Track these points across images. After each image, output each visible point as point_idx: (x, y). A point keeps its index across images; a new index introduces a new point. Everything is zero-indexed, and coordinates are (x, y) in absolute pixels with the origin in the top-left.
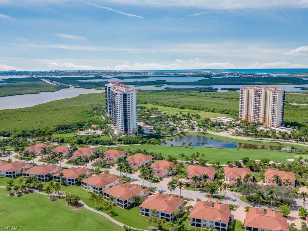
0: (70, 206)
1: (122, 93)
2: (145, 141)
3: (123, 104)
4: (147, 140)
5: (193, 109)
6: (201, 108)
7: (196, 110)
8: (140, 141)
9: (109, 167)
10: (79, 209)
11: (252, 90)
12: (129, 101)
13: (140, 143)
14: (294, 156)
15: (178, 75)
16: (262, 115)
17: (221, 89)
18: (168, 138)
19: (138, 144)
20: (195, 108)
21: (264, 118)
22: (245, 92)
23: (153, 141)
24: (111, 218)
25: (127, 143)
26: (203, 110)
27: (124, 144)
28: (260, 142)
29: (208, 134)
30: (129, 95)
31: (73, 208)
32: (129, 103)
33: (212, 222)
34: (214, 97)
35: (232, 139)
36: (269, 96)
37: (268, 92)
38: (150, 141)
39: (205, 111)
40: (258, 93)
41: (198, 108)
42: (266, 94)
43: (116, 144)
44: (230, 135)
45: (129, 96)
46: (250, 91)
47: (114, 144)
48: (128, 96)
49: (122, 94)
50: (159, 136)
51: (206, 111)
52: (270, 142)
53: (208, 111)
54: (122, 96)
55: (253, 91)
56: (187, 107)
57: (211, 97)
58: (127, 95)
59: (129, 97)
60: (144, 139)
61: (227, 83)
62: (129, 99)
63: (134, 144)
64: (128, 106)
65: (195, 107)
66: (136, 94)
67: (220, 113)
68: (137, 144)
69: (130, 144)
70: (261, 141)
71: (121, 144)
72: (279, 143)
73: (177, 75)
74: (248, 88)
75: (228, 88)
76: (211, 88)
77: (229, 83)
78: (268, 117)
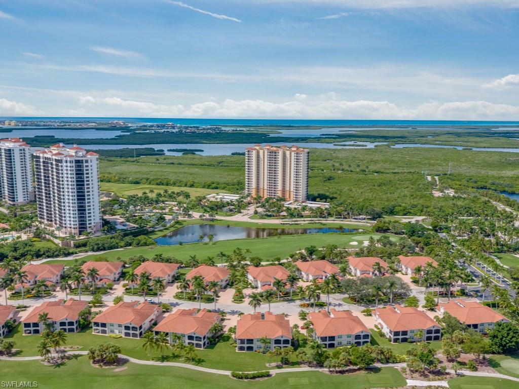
0: (104, 367)
1: (73, 159)
2: (129, 242)
3: (75, 180)
4: (133, 239)
5: (157, 184)
6: (171, 182)
7: (163, 184)
8: (122, 243)
9: (106, 291)
10: (126, 368)
11: (264, 150)
12: (87, 174)
13: (121, 247)
14: (352, 238)
15: (67, 127)
16: (280, 187)
17: (168, 150)
18: (160, 232)
19: (118, 248)
20: (161, 182)
21: (284, 191)
22: (254, 153)
23: (144, 241)
24: (197, 367)
25: (99, 249)
26: (175, 184)
27: (93, 250)
28: (296, 224)
29: (217, 220)
30: (87, 161)
31: (114, 368)
32: (88, 177)
33: (350, 337)
34: (173, 163)
35: (257, 223)
36: (289, 158)
37: (288, 153)
38: (140, 241)
39: (178, 186)
40: (273, 155)
41: (165, 182)
42: (284, 156)
43: (76, 253)
44: (249, 218)
45: (87, 164)
46: (261, 152)
47: (73, 253)
48: (85, 164)
49: (74, 162)
50: (145, 232)
51: (181, 186)
52: (309, 223)
53: (183, 185)
54: (74, 164)
55: (266, 152)
56: (145, 181)
57: (167, 164)
58: (84, 162)
59: (87, 166)
60: (128, 239)
61: (170, 142)
62: (87, 170)
63: (112, 249)
64: (86, 183)
65: (159, 180)
66: (97, 161)
67: (204, 187)
68: (115, 249)
69: (104, 249)
70: (296, 222)
71: (87, 251)
72: (321, 223)
73: (65, 127)
74: (257, 148)
75: (179, 148)
76: (151, 149)
77: (173, 141)
78: (288, 189)
